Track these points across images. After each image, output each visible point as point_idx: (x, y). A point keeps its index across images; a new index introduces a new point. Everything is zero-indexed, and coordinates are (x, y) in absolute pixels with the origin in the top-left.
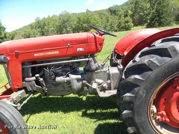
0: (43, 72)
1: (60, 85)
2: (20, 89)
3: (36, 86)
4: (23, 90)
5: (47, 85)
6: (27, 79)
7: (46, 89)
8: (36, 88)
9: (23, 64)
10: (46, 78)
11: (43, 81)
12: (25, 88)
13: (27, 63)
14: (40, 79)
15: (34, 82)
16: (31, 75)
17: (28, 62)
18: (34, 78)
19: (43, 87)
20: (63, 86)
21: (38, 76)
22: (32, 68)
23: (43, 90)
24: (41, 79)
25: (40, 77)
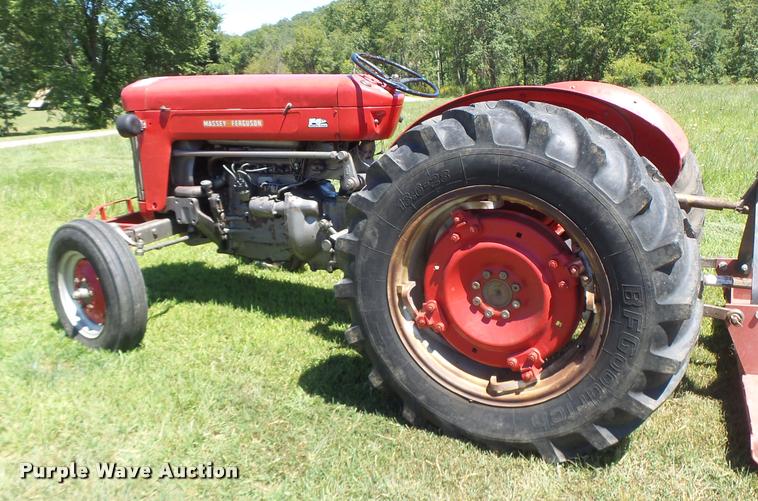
0: (224, 178)
1: (263, 224)
2: (158, 215)
3: (199, 212)
4: (167, 220)
5: (229, 218)
6: (179, 189)
7: (226, 230)
8: (197, 219)
9: (176, 145)
10: (231, 196)
11: (218, 202)
12: (171, 215)
13: (188, 145)
14: (210, 195)
15: (194, 200)
16: (191, 178)
17: (191, 141)
18: (197, 189)
19: (216, 221)
20: (270, 230)
21: (206, 186)
22: (199, 159)
23: (217, 228)
24: (215, 197)
25: (212, 189)
